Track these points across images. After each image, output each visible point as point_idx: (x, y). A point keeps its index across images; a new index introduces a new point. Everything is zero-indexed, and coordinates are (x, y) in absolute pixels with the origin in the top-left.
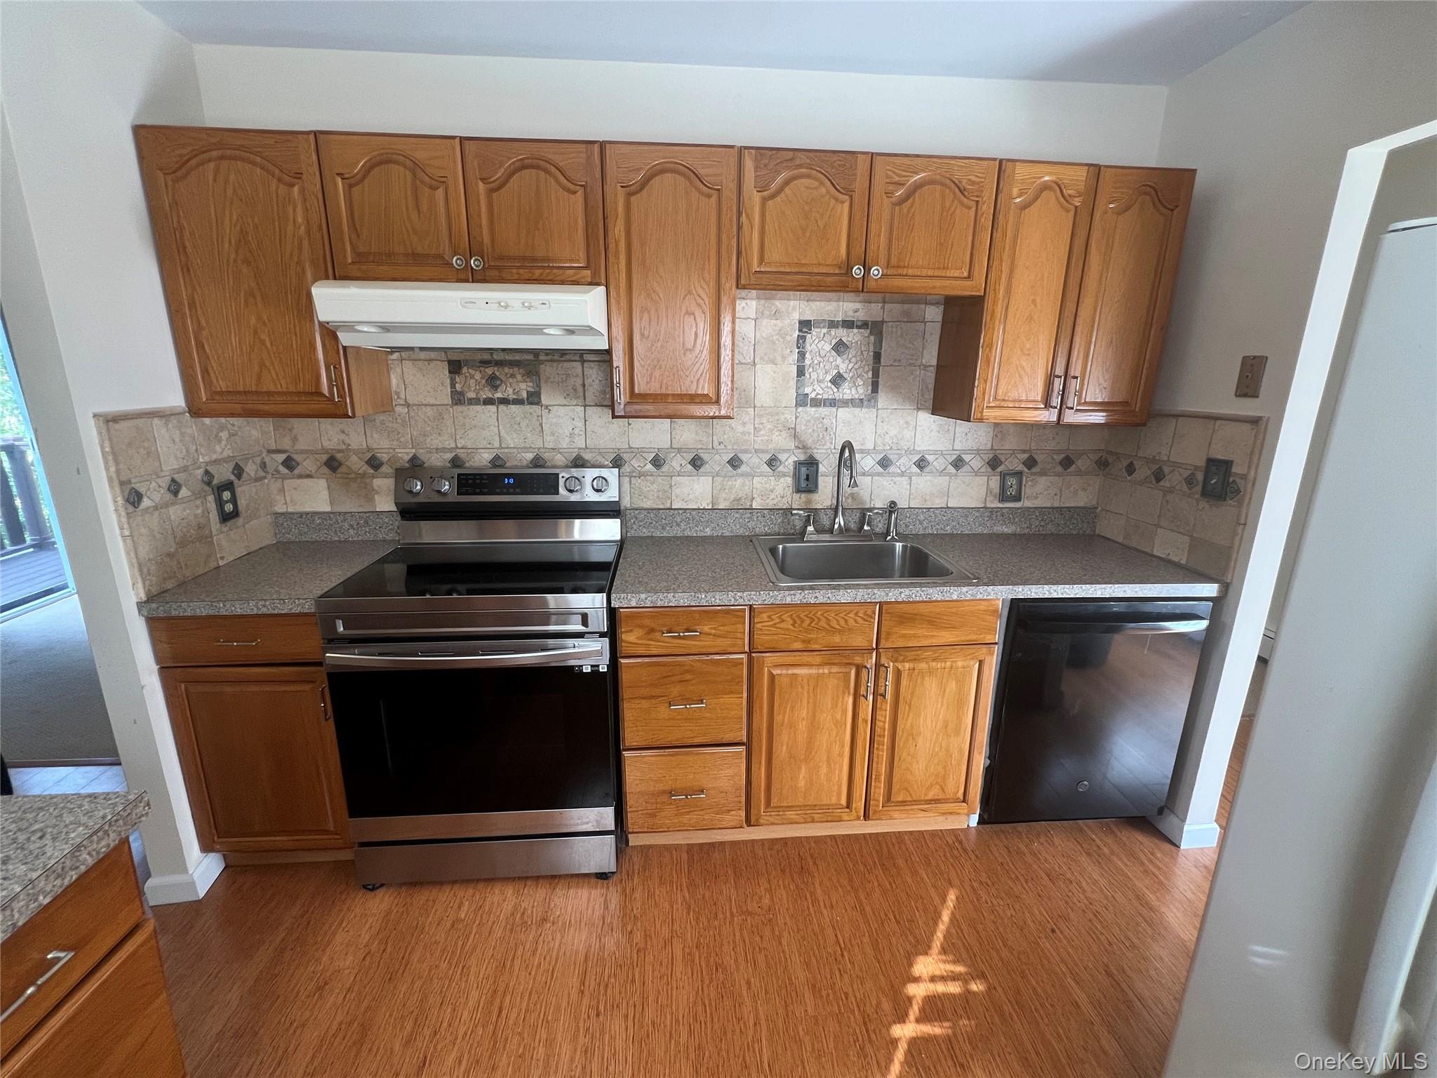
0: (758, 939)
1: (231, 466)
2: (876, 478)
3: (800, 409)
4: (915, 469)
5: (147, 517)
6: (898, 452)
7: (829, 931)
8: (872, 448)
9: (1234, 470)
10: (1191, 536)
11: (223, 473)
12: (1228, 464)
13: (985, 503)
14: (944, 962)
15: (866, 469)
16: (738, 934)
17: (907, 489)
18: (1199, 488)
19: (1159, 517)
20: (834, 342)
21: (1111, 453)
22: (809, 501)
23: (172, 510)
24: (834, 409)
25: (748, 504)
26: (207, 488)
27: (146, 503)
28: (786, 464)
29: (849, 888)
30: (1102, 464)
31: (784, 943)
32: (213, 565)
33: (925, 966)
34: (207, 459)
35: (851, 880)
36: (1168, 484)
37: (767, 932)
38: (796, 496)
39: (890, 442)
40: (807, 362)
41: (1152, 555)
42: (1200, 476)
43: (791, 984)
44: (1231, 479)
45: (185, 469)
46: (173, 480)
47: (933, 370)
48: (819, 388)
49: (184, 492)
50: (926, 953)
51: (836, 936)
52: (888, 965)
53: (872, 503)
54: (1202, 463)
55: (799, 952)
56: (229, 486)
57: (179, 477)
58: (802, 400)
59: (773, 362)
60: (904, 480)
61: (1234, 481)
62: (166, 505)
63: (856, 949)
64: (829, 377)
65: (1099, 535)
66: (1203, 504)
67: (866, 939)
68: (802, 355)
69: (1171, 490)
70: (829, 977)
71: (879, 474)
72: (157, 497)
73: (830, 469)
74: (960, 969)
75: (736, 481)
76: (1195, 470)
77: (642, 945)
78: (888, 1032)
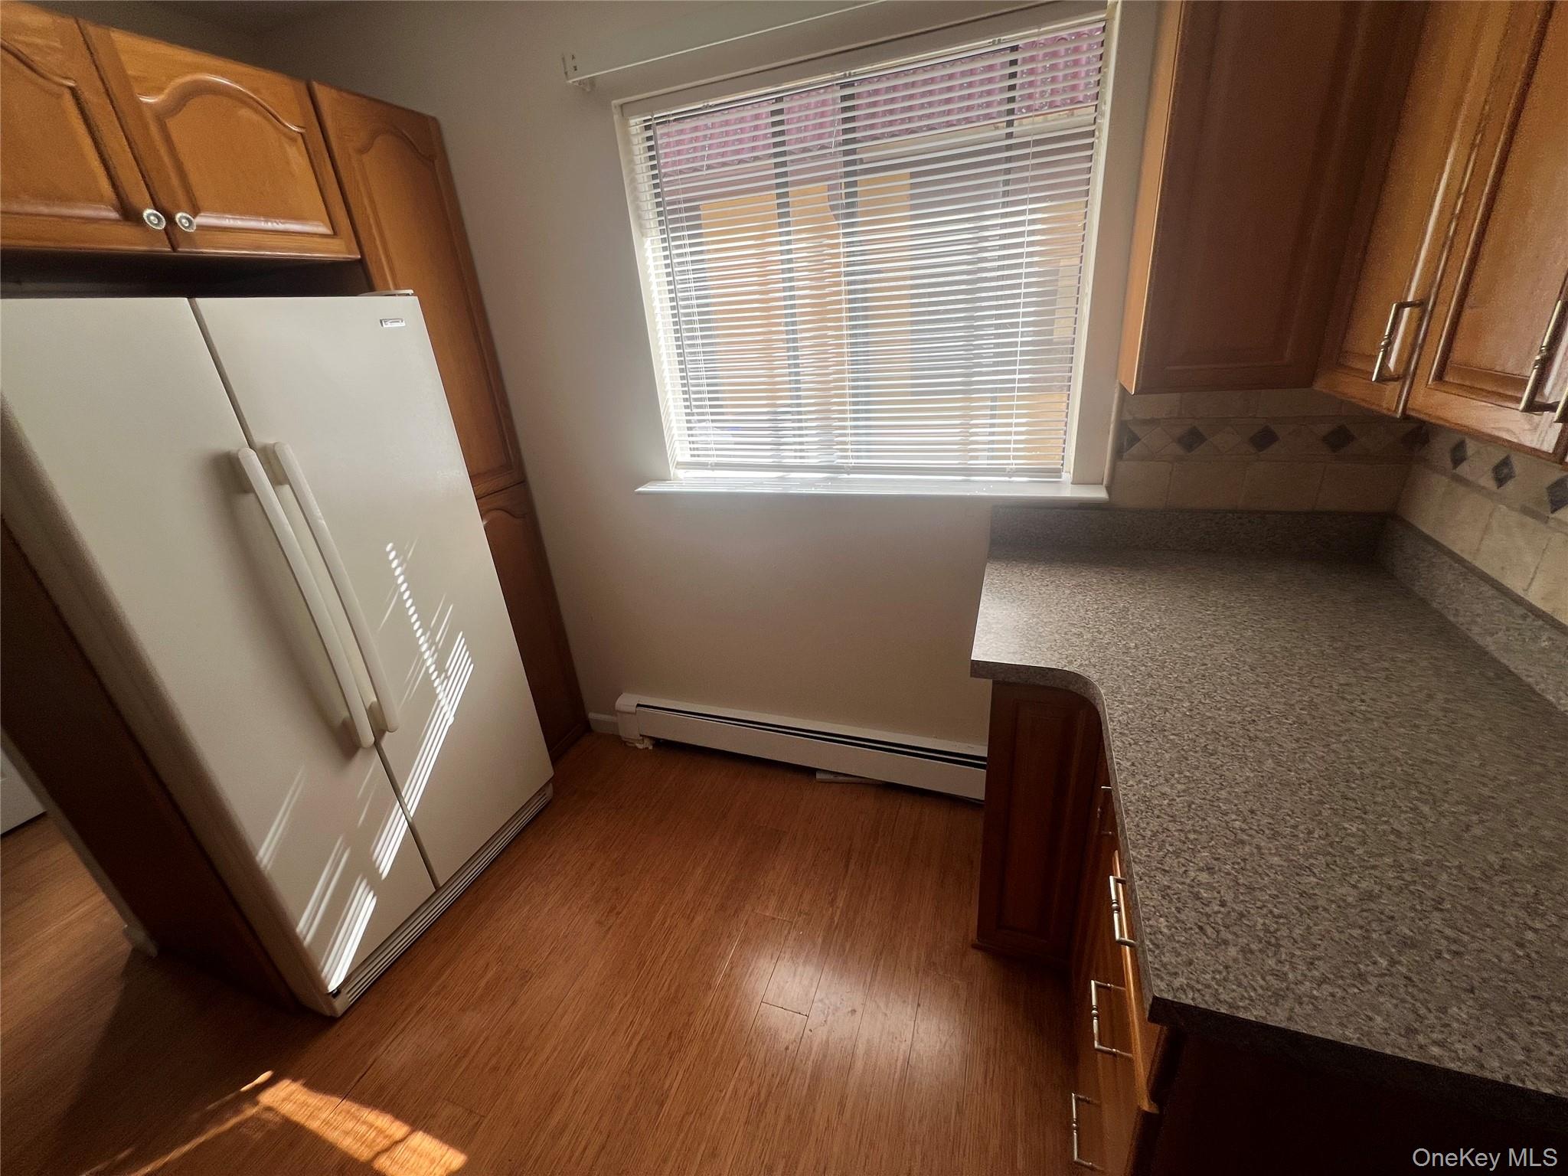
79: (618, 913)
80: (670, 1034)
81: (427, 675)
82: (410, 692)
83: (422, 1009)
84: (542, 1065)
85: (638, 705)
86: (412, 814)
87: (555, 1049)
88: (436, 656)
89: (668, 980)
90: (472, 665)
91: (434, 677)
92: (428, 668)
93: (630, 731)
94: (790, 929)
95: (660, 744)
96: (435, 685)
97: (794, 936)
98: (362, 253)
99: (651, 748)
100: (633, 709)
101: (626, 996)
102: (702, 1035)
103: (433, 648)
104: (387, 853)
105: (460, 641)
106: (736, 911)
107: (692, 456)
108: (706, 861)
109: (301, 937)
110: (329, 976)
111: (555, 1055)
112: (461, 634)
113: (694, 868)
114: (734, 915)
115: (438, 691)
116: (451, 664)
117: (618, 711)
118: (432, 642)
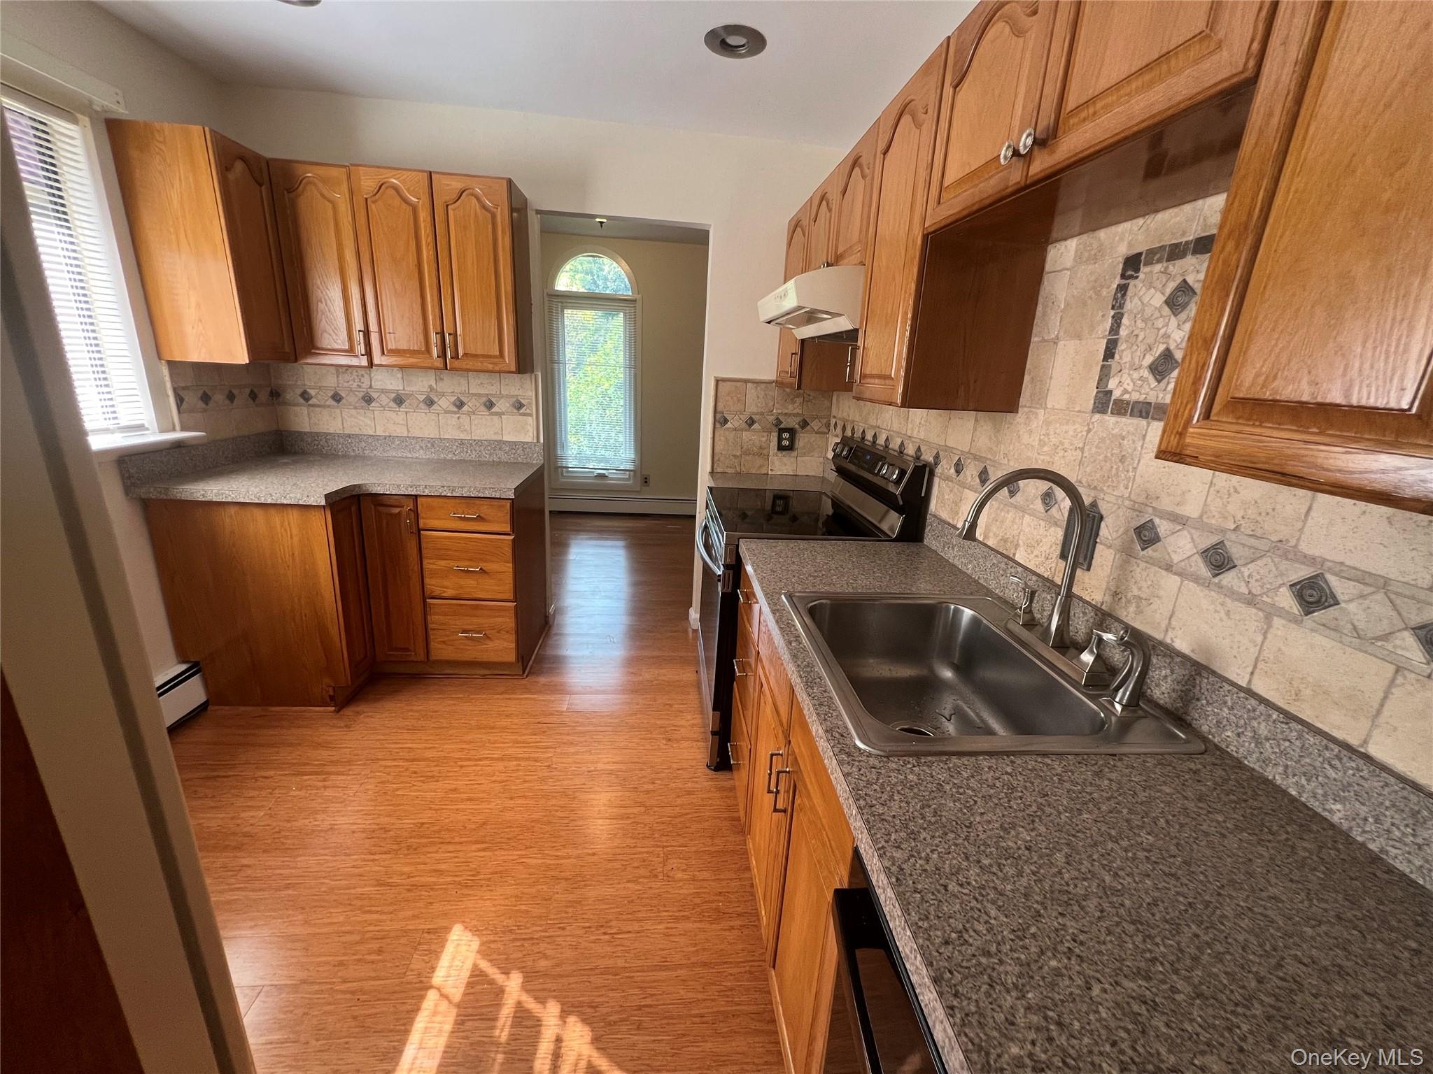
0: (636, 864)
1: (798, 419)
2: (1191, 585)
3: (1097, 416)
4: (1286, 600)
5: (727, 433)
6: (1253, 542)
7: (636, 926)
11: (792, 423)
15: (1176, 558)
16: (643, 850)
17: (1253, 641)
20: (1171, 286)
23: (744, 433)
24: (1144, 422)
25: (1013, 551)
26: (774, 428)
27: (729, 425)
28: (1062, 505)
29: (694, 959)
31: (629, 885)
32: (764, 471)
34: (780, 411)
35: (705, 964)
37: (642, 872)
38: (1059, 562)
39: (1239, 517)
40: (1123, 332)
43: (586, 885)
45: (762, 414)
46: (751, 418)
48: (1129, 381)
49: (756, 426)
51: (629, 932)
52: (585, 978)
53: (1170, 634)
55: (616, 896)
56: (792, 431)
57: (755, 417)
58: (1104, 402)
59: (1079, 337)
60: (1252, 617)
62: (742, 430)
63: (609, 949)
64: (1149, 359)
67: (620, 963)
68: (1117, 319)
70: (584, 916)
71: (1196, 579)
72: (736, 424)
73: (1115, 535)
75: (1008, 512)
77: (641, 789)
78: (519, 968)
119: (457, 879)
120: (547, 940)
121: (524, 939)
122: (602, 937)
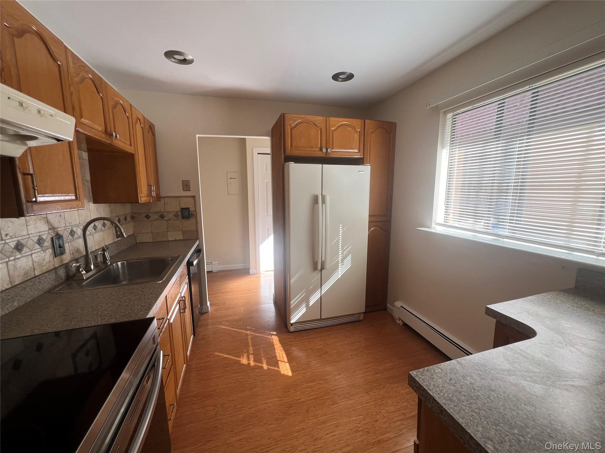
0: (230, 408)
8: (79, 223)
9: (190, 210)
10: (182, 230)
12: (189, 208)
13: (114, 240)
14: (243, 358)
18: (181, 217)
19: (167, 229)
21: (135, 213)
22: (62, 260)
28: (47, 240)
30: (133, 218)
33: (244, 361)
36: (167, 218)
38: (56, 259)
41: (169, 241)
42: (180, 214)
44: (191, 212)
47: (89, 182)
50: (240, 361)
52: (244, 370)
54: (179, 209)
61: (192, 213)
65: (139, 243)
66: (183, 221)
69: (170, 220)
73: (67, 238)
74: (246, 355)
76: (177, 212)
78: (266, 370)
79: (358, 357)
80: (348, 393)
81: (338, 261)
82: (332, 263)
83: (304, 342)
84: (316, 372)
85: (401, 306)
86: (322, 294)
87: (321, 371)
88: (342, 257)
89: (358, 382)
90: (351, 265)
91: (340, 262)
92: (339, 259)
93: (396, 315)
94: (406, 402)
95: (405, 325)
96: (339, 265)
97: (406, 404)
98: (363, 156)
99: (401, 325)
100: (399, 307)
101: (344, 375)
102: (356, 401)
103: (342, 255)
104: (314, 299)
105: (349, 257)
106: (392, 383)
107: (444, 222)
108: (394, 364)
109: (291, 305)
110: (292, 319)
111: (320, 373)
112: (351, 255)
113: (388, 363)
114: (390, 383)
115: (339, 267)
116: (345, 261)
117: (394, 306)
118: (342, 253)
119: (301, 387)
120: (259, 376)
121: (266, 375)
122: (240, 380)
